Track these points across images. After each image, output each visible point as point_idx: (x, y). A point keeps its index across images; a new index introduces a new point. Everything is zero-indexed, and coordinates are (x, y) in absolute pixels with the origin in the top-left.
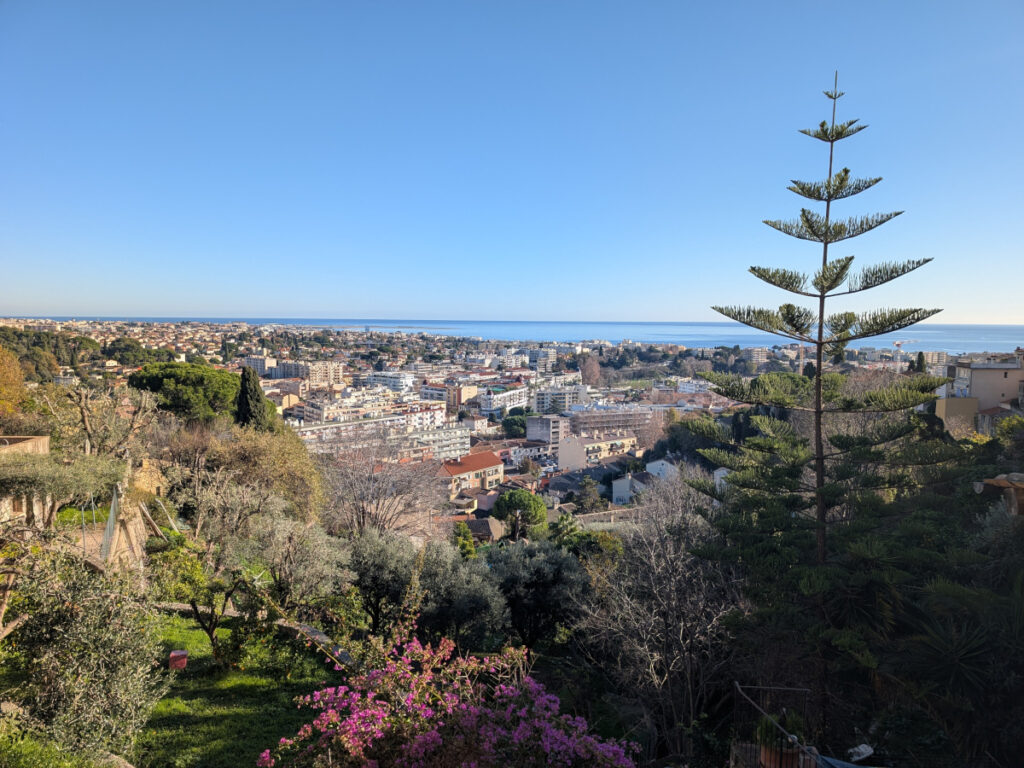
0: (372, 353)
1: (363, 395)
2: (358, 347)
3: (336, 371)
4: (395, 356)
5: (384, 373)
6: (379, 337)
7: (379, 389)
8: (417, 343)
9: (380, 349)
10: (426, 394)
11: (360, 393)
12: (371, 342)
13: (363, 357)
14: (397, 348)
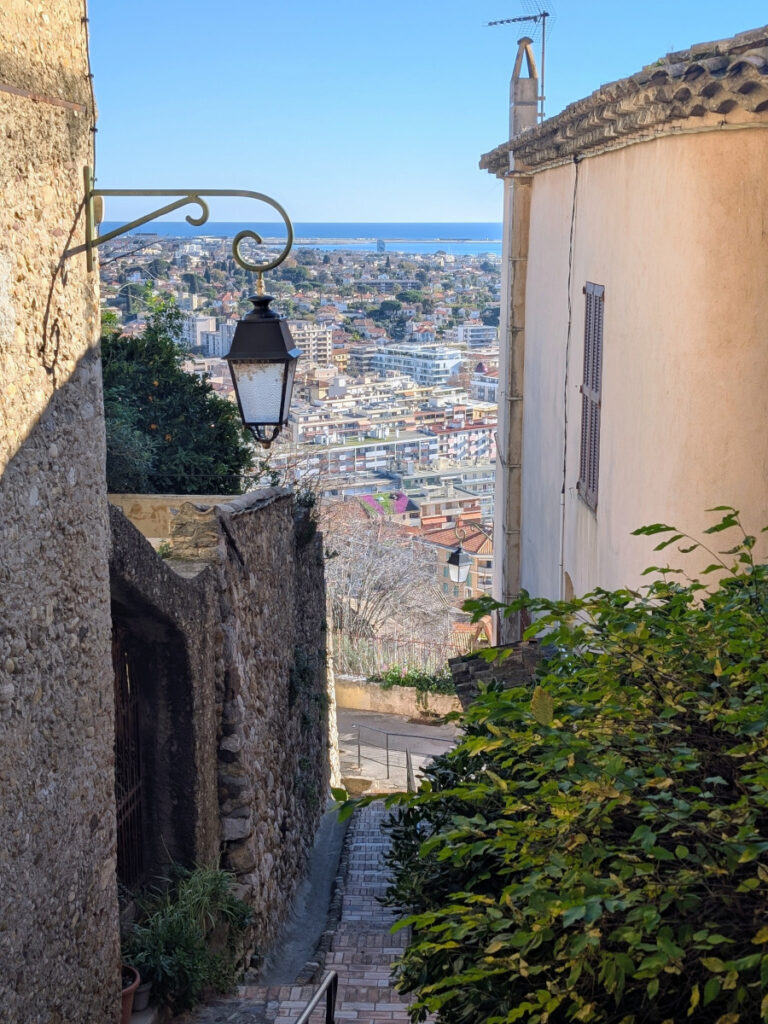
0: (386, 305)
1: (367, 394)
2: (361, 289)
3: (321, 340)
4: (427, 307)
5: (405, 346)
6: (401, 267)
7: (395, 382)
8: (474, 280)
9: (402, 297)
10: (481, 390)
11: (361, 389)
12: (384, 278)
13: (371, 315)
14: (434, 290)
